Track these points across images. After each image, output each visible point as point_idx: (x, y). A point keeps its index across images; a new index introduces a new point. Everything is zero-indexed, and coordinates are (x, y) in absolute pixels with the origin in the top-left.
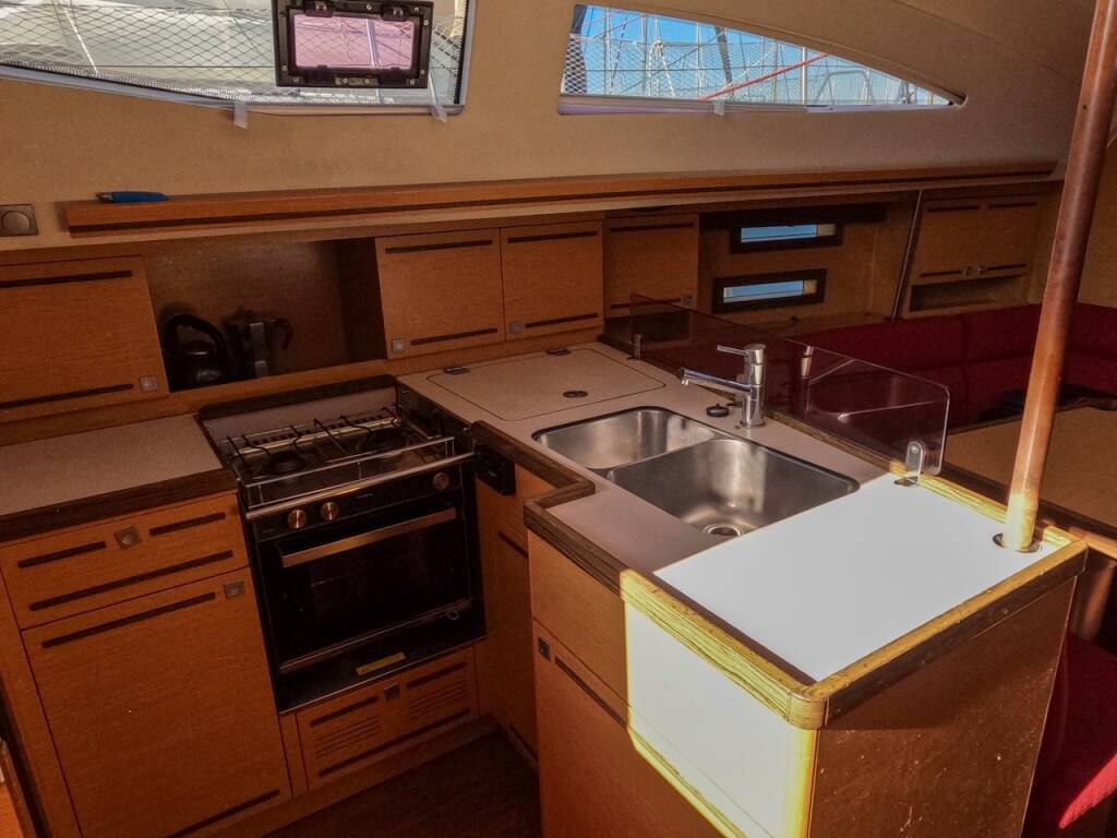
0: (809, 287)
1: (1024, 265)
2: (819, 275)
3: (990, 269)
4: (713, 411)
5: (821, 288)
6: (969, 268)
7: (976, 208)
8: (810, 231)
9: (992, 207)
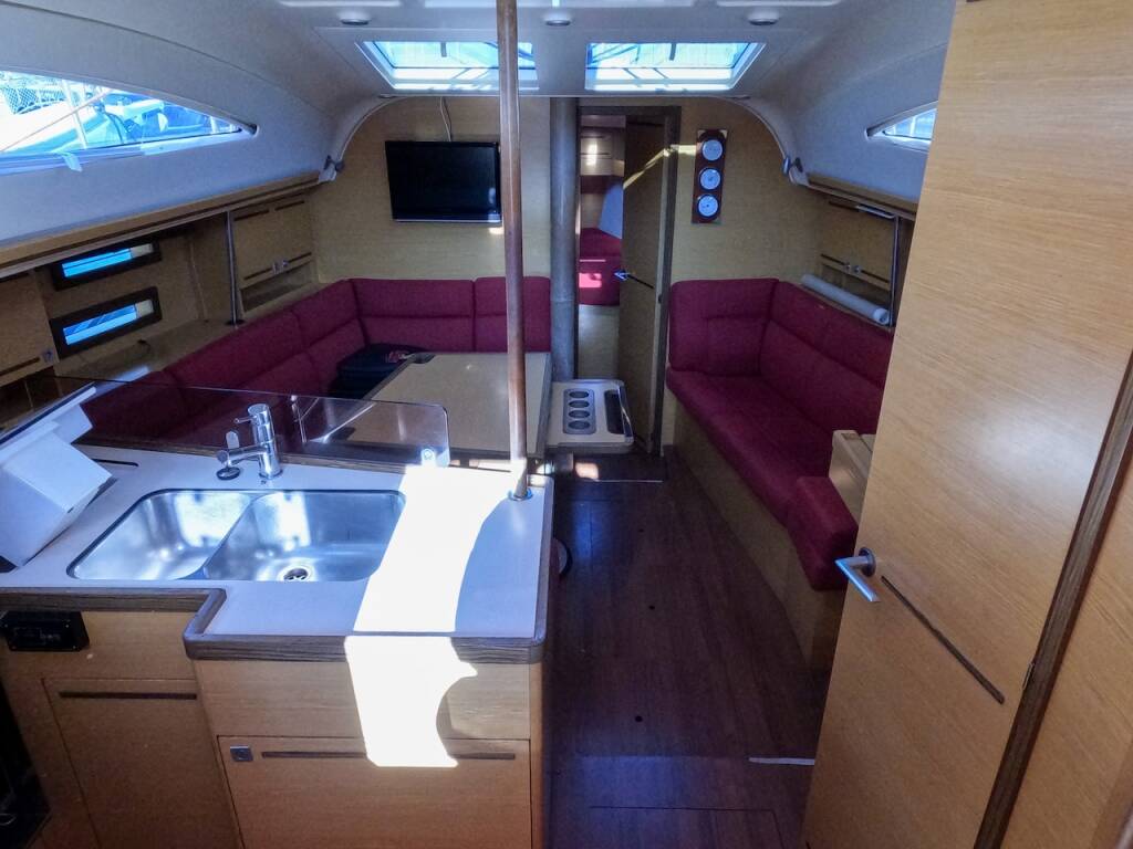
0: (144, 308)
1: (310, 254)
2: (150, 294)
3: (290, 262)
4: (223, 475)
5: (156, 306)
6: (276, 265)
7: (267, 212)
8: (125, 256)
9: (278, 209)
